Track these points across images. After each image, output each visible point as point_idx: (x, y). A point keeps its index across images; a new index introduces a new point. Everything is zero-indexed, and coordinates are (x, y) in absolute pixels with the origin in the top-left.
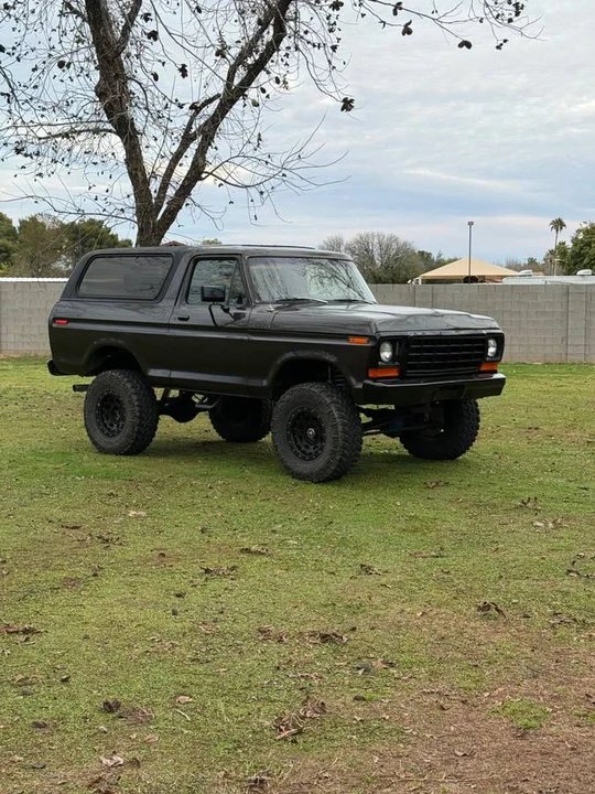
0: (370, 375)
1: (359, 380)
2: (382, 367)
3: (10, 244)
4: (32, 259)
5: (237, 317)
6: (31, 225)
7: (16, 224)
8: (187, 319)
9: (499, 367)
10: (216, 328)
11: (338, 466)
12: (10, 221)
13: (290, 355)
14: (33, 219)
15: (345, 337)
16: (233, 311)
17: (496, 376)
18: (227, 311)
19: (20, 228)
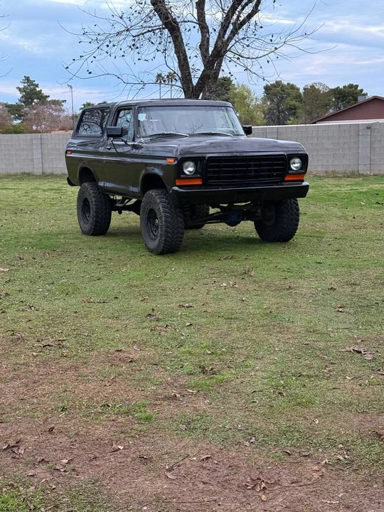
0: (178, 184)
2: (187, 178)
3: (297, 104)
4: (310, 113)
6: (312, 91)
7: (301, 91)
8: (110, 149)
9: (306, 177)
10: (118, 154)
11: (165, 244)
12: (298, 89)
13: (144, 171)
14: (312, 87)
15: (165, 158)
16: (129, 143)
17: (304, 184)
18: (126, 143)
19: (304, 93)
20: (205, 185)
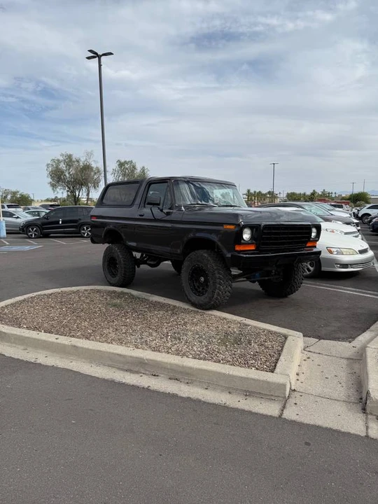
0: (236, 249)
1: (229, 251)
2: (243, 244)
5: (168, 214)
8: (142, 216)
10: (155, 220)
13: (191, 235)
15: (222, 224)
16: (165, 211)
18: (162, 211)
20: (258, 250)
